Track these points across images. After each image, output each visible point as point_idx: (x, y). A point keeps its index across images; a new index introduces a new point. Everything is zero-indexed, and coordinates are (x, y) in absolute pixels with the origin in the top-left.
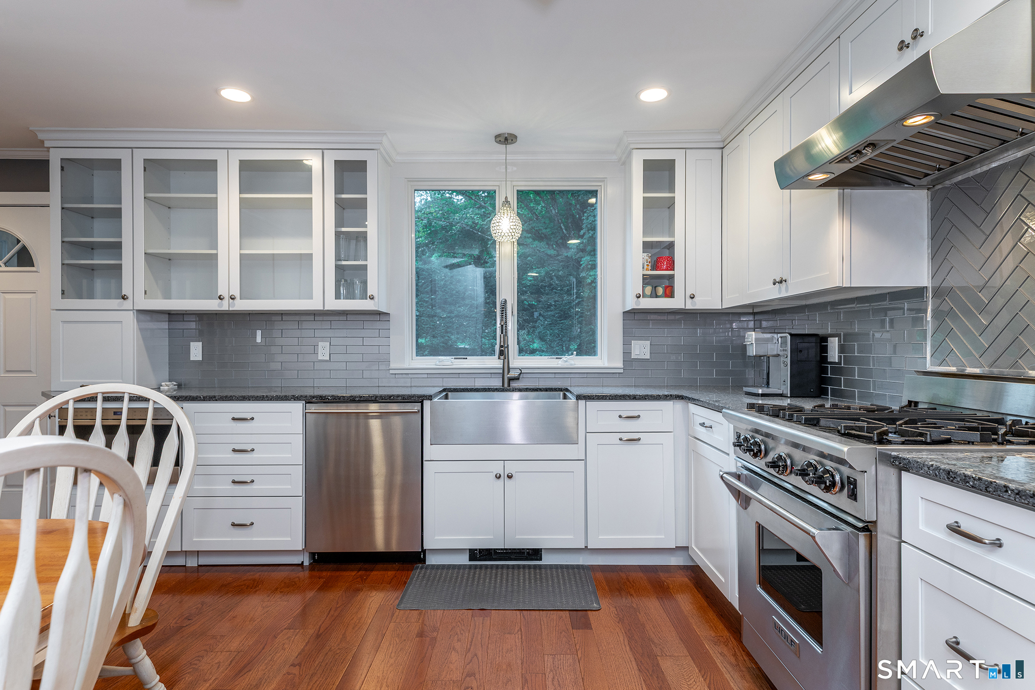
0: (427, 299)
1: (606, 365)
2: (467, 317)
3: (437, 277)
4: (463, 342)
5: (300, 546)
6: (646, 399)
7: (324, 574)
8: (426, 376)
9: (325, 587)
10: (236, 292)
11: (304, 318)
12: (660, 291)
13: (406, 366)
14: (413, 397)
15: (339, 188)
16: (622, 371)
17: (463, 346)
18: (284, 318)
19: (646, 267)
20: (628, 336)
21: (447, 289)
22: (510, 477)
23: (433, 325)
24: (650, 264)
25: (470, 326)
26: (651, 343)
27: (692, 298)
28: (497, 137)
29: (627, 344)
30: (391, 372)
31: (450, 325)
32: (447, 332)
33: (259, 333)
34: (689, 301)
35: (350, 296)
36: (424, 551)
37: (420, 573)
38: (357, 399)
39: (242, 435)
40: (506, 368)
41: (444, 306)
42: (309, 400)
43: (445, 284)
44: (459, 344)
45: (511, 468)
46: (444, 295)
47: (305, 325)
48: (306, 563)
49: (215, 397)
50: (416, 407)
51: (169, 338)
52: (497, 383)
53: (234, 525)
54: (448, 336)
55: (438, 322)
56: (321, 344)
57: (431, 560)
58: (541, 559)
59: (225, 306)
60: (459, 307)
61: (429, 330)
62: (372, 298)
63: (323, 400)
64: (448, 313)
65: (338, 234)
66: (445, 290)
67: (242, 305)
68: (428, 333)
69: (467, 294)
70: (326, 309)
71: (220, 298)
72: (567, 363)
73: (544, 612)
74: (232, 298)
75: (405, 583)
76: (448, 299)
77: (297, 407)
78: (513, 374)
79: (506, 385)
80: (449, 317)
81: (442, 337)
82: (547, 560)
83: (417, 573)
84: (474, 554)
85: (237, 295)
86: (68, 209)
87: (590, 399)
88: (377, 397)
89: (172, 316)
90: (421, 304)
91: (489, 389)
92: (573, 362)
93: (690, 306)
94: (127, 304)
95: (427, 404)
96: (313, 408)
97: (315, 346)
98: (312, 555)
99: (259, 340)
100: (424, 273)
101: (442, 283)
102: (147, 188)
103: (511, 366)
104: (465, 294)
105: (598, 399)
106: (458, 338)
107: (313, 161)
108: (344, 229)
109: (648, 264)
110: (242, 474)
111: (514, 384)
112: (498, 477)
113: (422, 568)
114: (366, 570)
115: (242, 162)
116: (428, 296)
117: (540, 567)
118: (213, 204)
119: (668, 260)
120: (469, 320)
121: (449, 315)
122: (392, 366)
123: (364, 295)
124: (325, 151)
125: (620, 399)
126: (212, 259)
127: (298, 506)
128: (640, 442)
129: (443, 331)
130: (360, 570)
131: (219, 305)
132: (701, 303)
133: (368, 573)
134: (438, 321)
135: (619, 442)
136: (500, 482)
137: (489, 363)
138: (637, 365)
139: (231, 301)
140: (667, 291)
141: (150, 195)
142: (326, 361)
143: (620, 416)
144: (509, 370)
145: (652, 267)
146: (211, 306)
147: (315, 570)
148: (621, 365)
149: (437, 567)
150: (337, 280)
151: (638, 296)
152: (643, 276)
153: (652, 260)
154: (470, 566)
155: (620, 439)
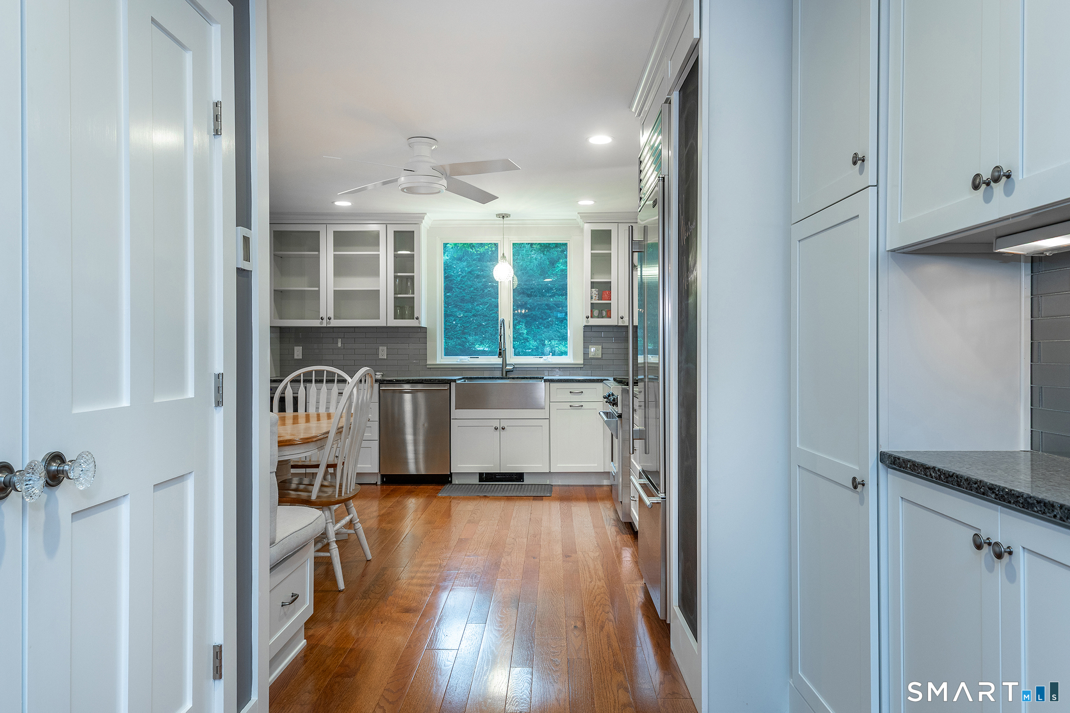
1: (572, 362)
2: (486, 316)
3: (453, 273)
4: (482, 343)
5: (377, 471)
6: (586, 382)
7: (388, 488)
8: (451, 369)
10: (331, 314)
11: (370, 330)
12: (604, 313)
13: (438, 362)
14: (443, 381)
15: (397, 248)
16: (583, 366)
17: (482, 349)
18: (356, 330)
19: (594, 298)
20: (587, 341)
21: (464, 286)
22: (503, 429)
24: (597, 296)
25: (489, 327)
26: (601, 347)
27: (622, 318)
28: (497, 216)
29: (586, 348)
30: (428, 367)
31: (468, 325)
32: (464, 333)
33: (340, 340)
34: (620, 320)
35: (402, 317)
36: (451, 473)
38: (411, 381)
40: (504, 363)
41: (461, 304)
42: (382, 382)
43: (461, 281)
44: (477, 346)
45: (504, 423)
46: (461, 292)
47: (369, 335)
48: (379, 483)
50: (446, 387)
51: (280, 344)
52: (498, 374)
54: (465, 338)
55: (454, 322)
56: (380, 348)
57: (456, 481)
58: (523, 481)
59: (324, 324)
60: (477, 305)
62: (417, 318)
63: (390, 382)
64: (466, 312)
65: (396, 277)
66: (461, 287)
67: (335, 323)
69: (486, 291)
70: (388, 325)
71: (322, 319)
72: (546, 361)
73: (519, 497)
74: (330, 319)
75: (441, 489)
76: (464, 296)
78: (509, 368)
79: (504, 375)
80: (466, 317)
81: (458, 338)
82: (527, 480)
83: (446, 487)
84: (482, 477)
85: (332, 317)
87: (552, 381)
89: (283, 329)
91: (492, 377)
92: (550, 360)
93: (618, 323)
95: (453, 385)
96: (384, 387)
97: (378, 350)
98: (383, 476)
99: (340, 345)
101: (459, 279)
102: (275, 249)
103: (507, 362)
104: (483, 291)
105: (557, 382)
106: (476, 340)
107: (381, 229)
108: (399, 274)
109: (595, 296)
111: (510, 375)
112: (496, 429)
113: (450, 485)
115: (334, 232)
117: (522, 485)
119: (608, 294)
120: (489, 320)
121: (466, 314)
122: (428, 362)
123: (412, 318)
124: (388, 225)
125: (570, 382)
126: (317, 294)
127: (375, 447)
128: (583, 407)
129: (459, 332)
131: (321, 323)
134: (455, 320)
135: (570, 408)
136: (497, 432)
137: (496, 360)
138: (594, 362)
139: (328, 320)
140: (607, 314)
141: (277, 253)
142: (384, 359)
143: (571, 392)
144: (506, 365)
145: (597, 298)
146: (316, 323)
147: (383, 485)
148: (582, 362)
149: (460, 484)
150: (395, 307)
151: (588, 318)
152: (592, 304)
153: (597, 293)
154: (480, 484)
155: (570, 406)
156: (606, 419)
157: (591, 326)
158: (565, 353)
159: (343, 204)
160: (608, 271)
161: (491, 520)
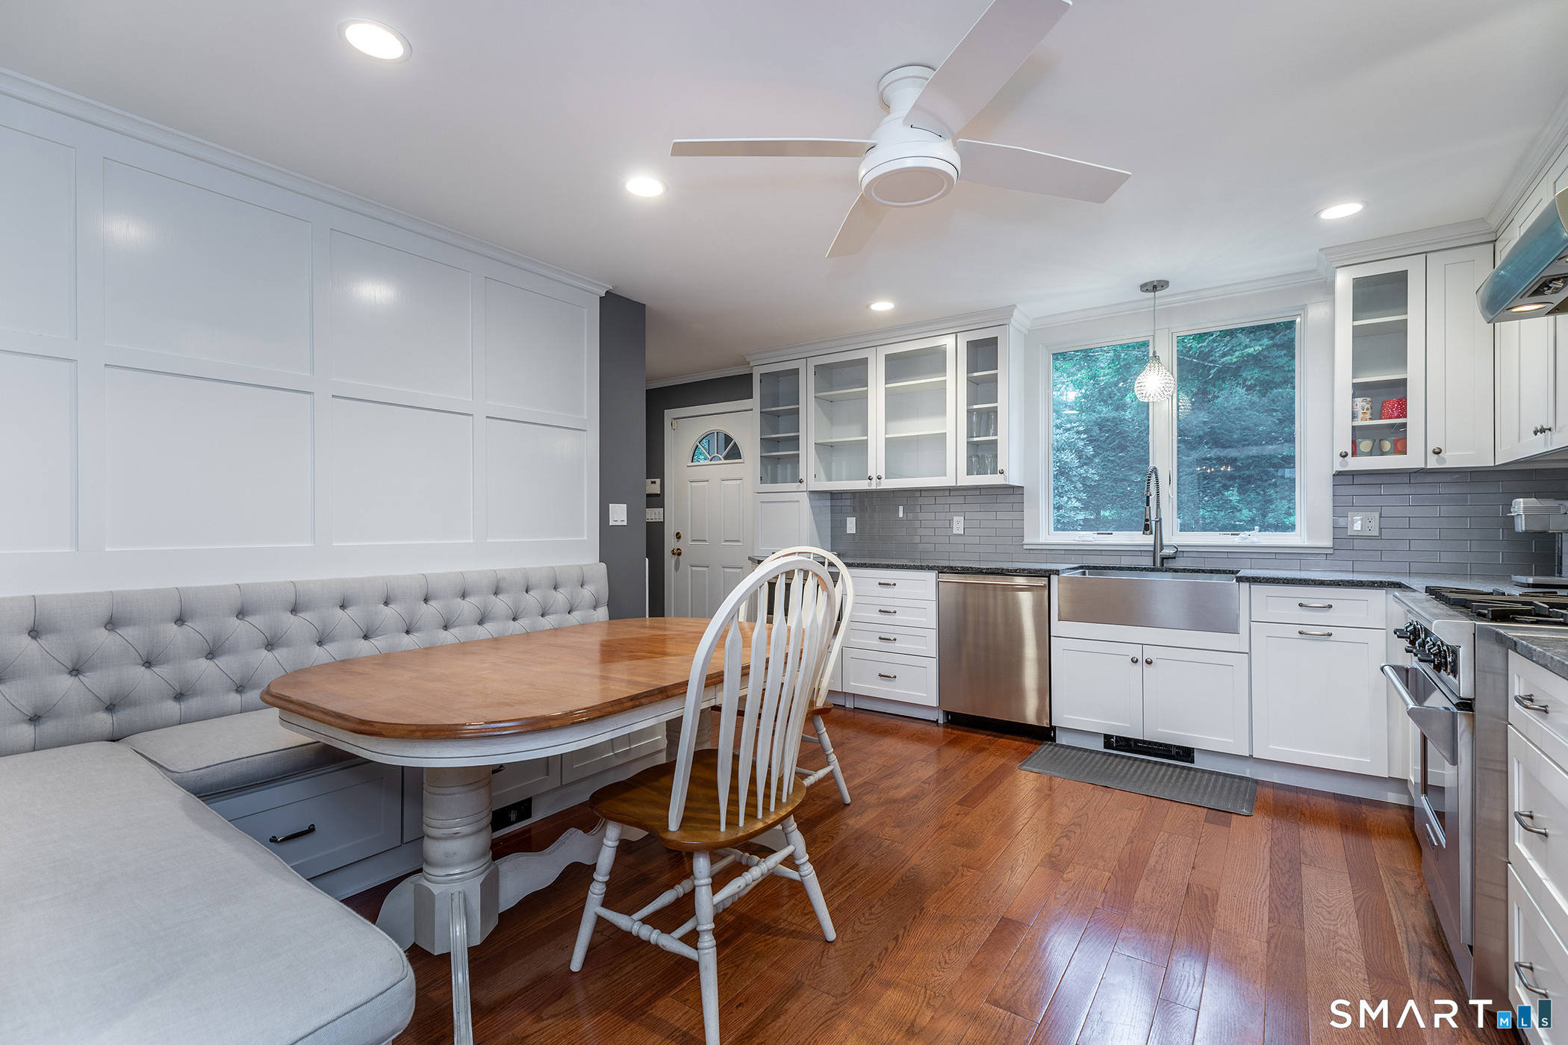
0: (1113, 458)
1: (1307, 544)
5: (935, 703)
6: (1340, 585)
7: (956, 732)
8: (1063, 552)
9: (953, 742)
10: (883, 474)
11: (941, 493)
12: (1387, 445)
13: (1042, 541)
14: (1039, 571)
15: (972, 367)
16: (1331, 551)
18: (923, 494)
19: (1360, 416)
20: (1340, 506)
22: (1149, 663)
23: (1122, 493)
24: (1369, 412)
26: (1381, 514)
27: (1437, 454)
28: (1142, 286)
29: (1339, 515)
30: (1025, 547)
33: (901, 508)
34: (1431, 458)
35: (982, 471)
36: (1053, 727)
37: (1047, 748)
38: (984, 571)
39: (887, 598)
40: (1159, 544)
42: (941, 570)
45: (1150, 653)
47: (939, 500)
48: (941, 721)
49: (865, 564)
50: (1043, 582)
51: (831, 513)
52: (1147, 562)
53: (880, 675)
56: (955, 518)
57: (1061, 740)
58: (1192, 762)
59: (873, 485)
61: (1116, 500)
62: (1002, 473)
63: (953, 570)
65: (970, 412)
67: (888, 484)
68: (1115, 503)
70: (960, 485)
71: (870, 479)
72: (1247, 541)
73: (1176, 803)
74: (880, 479)
75: (1031, 752)
77: (932, 576)
78: (1167, 552)
79: (1158, 564)
82: (1201, 763)
83: (1045, 749)
84: (1109, 741)
85: (883, 476)
86: (764, 412)
87: (1256, 581)
88: (1003, 569)
89: (834, 495)
90: (1104, 465)
91: (1135, 568)
92: (1256, 539)
93: (1433, 463)
94: (803, 487)
95: (1054, 578)
96: (945, 577)
97: (951, 521)
98: (947, 713)
99: (901, 515)
100: (1109, 423)
102: (817, 390)
103: (1164, 543)
105: (1267, 582)
107: (948, 342)
108: (975, 407)
109: (1365, 411)
110: (887, 631)
111: (1168, 564)
112: (1135, 661)
113: (1050, 745)
114: (995, 736)
115: (887, 356)
116: (1114, 454)
117: (1190, 769)
118: (864, 396)
119: (1399, 404)
122: (1026, 541)
123: (994, 471)
124: (958, 334)
125: (1300, 584)
126: (863, 446)
127: (932, 665)
128: (1331, 638)
130: (989, 735)
131: (870, 484)
132: (1453, 459)
133: (996, 739)
135: (1299, 636)
136: (1138, 667)
137: (1139, 539)
138: (1357, 544)
139: (878, 480)
140: (1395, 444)
141: (819, 394)
142: (961, 535)
143: (1301, 605)
144: (1162, 547)
145: (1368, 416)
146: (862, 485)
147: (948, 728)
148: (1330, 544)
149: (1068, 747)
150: (969, 458)
151: (1344, 456)
152: (1354, 428)
153: (1369, 406)
154: (1105, 753)
155: (1300, 633)
156: (1411, 705)
157: (1353, 474)
158: (1292, 527)
159: (882, 306)
160: (1400, 358)
161: (1096, 866)
